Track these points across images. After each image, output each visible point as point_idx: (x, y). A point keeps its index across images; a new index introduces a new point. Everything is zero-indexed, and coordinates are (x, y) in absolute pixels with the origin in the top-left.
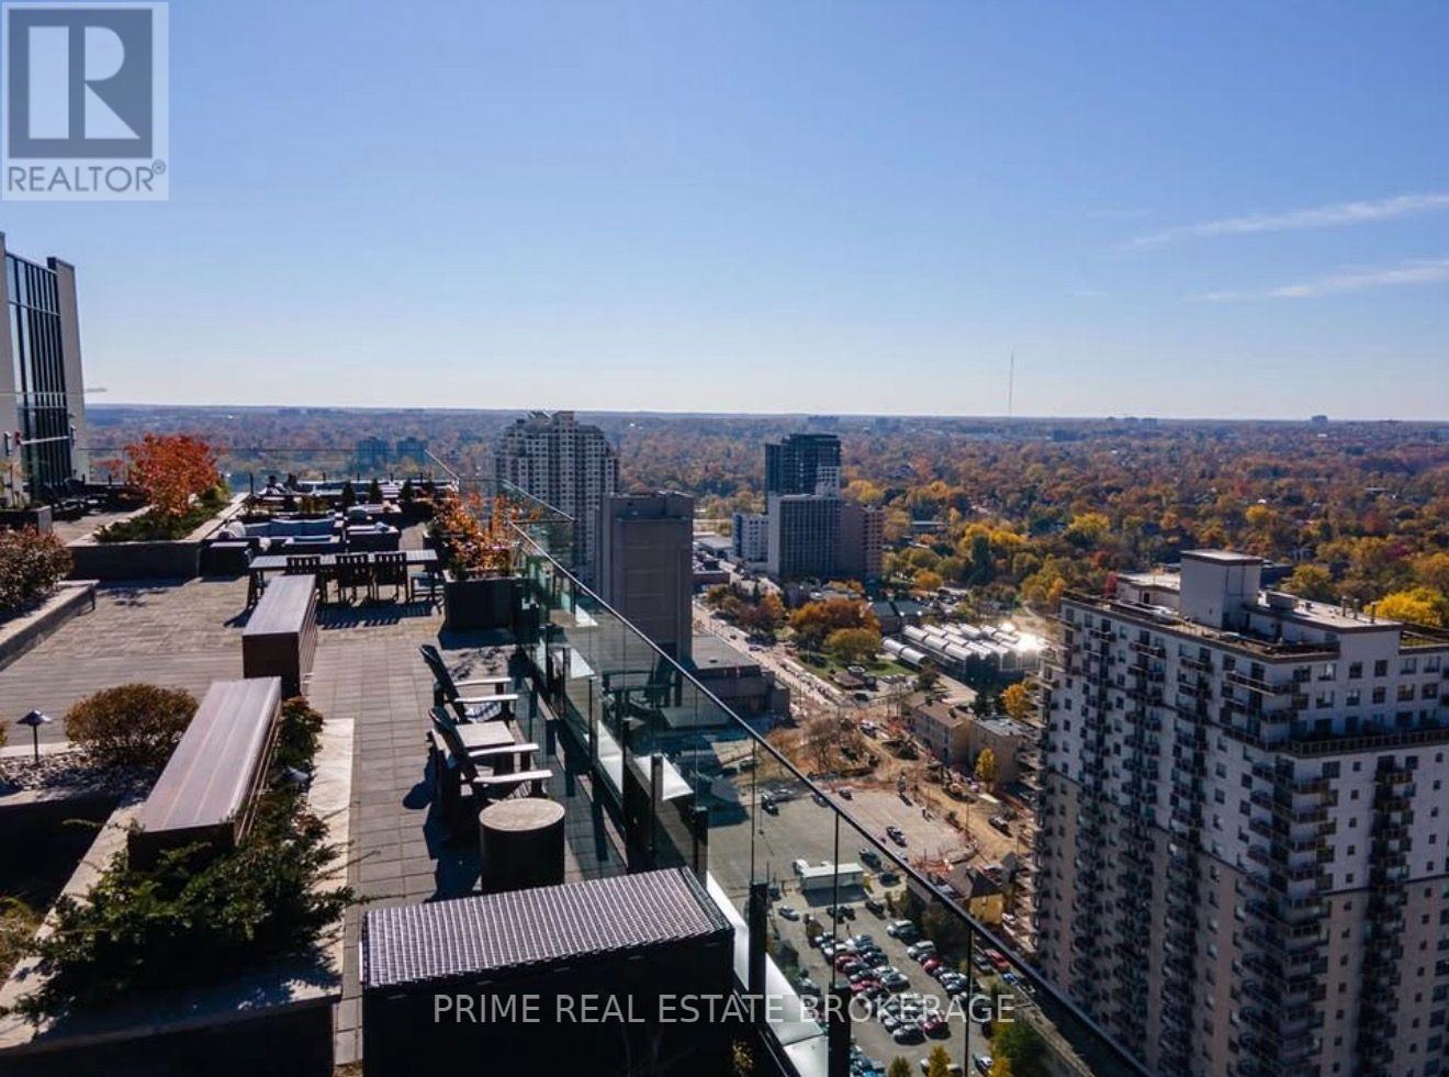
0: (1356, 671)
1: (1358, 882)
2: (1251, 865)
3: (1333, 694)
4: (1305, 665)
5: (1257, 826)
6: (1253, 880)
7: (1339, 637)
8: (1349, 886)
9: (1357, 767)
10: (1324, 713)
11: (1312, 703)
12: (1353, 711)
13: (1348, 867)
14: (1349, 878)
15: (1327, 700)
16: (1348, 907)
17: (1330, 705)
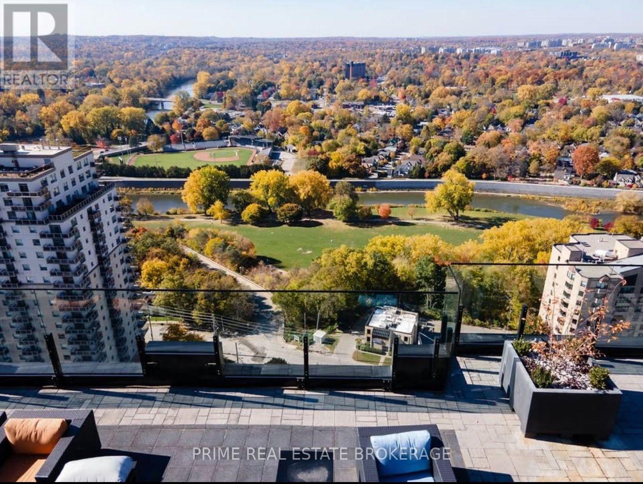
0: (63, 174)
1: (95, 264)
2: (52, 279)
3: (58, 187)
4: (43, 178)
5: (50, 261)
6: (56, 286)
7: (52, 160)
8: (93, 267)
9: (82, 217)
10: (58, 198)
11: (52, 195)
12: (68, 192)
13: (91, 260)
14: (92, 264)
15: (57, 191)
16: (95, 276)
17: (59, 193)
